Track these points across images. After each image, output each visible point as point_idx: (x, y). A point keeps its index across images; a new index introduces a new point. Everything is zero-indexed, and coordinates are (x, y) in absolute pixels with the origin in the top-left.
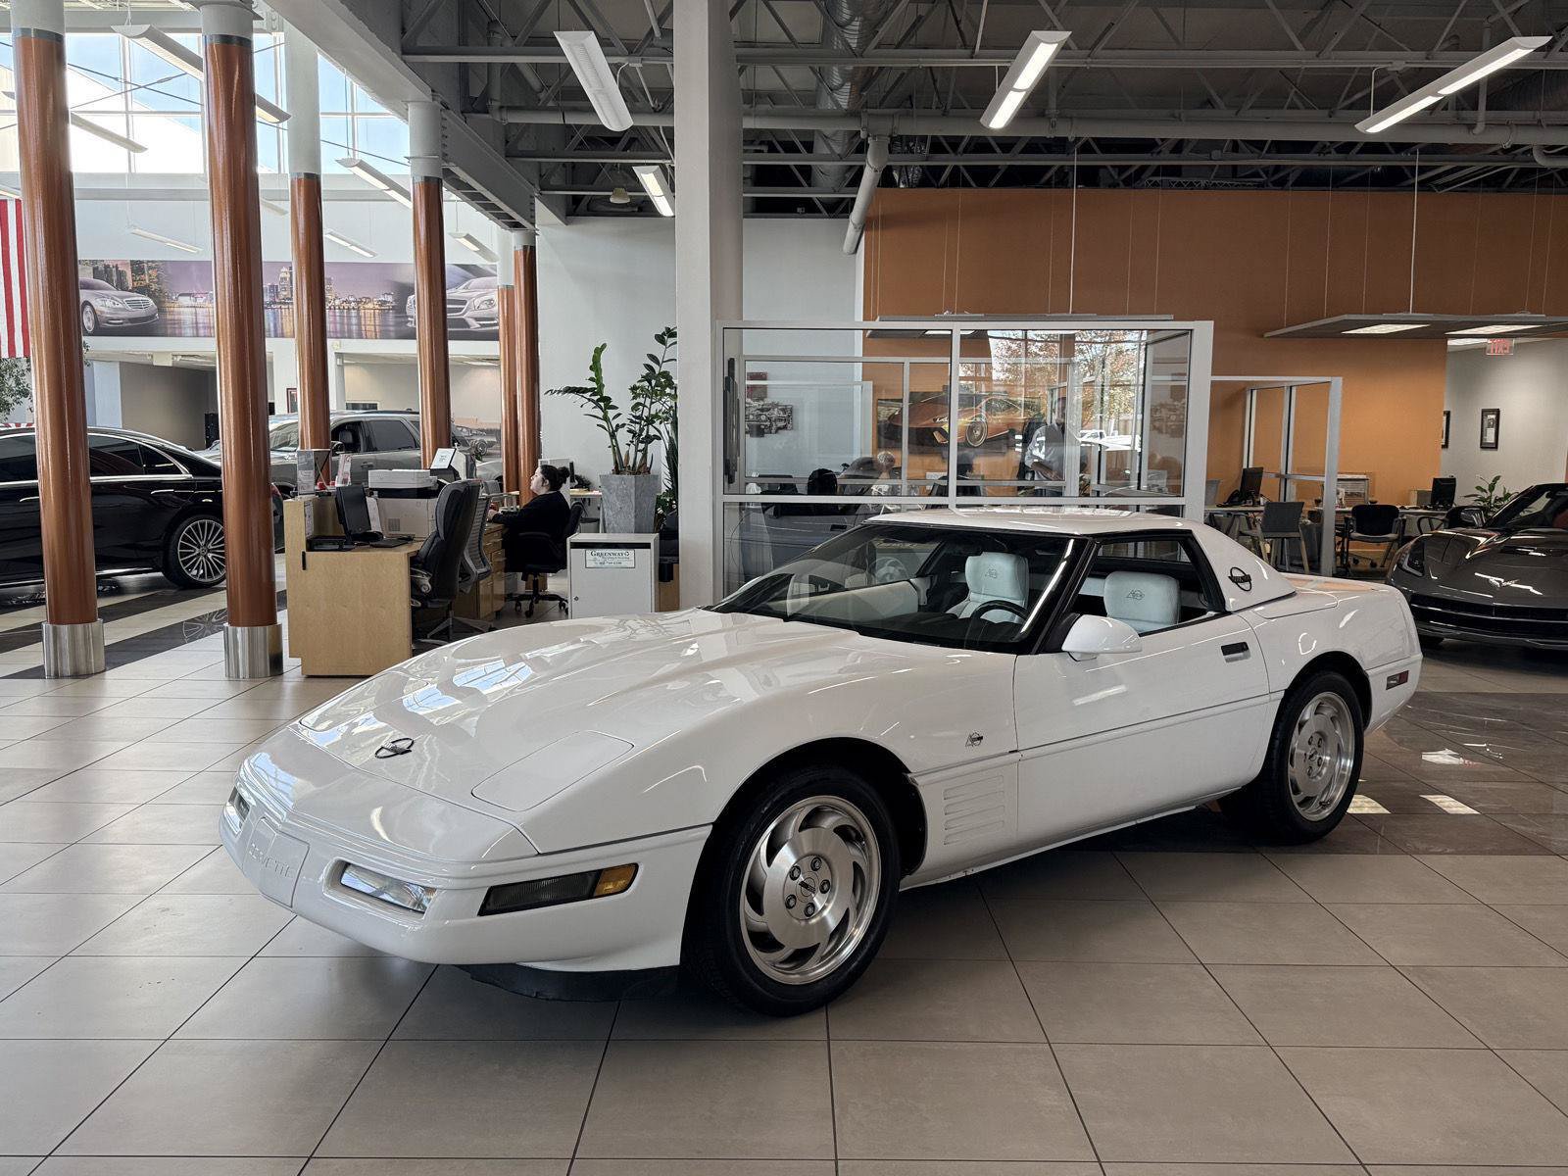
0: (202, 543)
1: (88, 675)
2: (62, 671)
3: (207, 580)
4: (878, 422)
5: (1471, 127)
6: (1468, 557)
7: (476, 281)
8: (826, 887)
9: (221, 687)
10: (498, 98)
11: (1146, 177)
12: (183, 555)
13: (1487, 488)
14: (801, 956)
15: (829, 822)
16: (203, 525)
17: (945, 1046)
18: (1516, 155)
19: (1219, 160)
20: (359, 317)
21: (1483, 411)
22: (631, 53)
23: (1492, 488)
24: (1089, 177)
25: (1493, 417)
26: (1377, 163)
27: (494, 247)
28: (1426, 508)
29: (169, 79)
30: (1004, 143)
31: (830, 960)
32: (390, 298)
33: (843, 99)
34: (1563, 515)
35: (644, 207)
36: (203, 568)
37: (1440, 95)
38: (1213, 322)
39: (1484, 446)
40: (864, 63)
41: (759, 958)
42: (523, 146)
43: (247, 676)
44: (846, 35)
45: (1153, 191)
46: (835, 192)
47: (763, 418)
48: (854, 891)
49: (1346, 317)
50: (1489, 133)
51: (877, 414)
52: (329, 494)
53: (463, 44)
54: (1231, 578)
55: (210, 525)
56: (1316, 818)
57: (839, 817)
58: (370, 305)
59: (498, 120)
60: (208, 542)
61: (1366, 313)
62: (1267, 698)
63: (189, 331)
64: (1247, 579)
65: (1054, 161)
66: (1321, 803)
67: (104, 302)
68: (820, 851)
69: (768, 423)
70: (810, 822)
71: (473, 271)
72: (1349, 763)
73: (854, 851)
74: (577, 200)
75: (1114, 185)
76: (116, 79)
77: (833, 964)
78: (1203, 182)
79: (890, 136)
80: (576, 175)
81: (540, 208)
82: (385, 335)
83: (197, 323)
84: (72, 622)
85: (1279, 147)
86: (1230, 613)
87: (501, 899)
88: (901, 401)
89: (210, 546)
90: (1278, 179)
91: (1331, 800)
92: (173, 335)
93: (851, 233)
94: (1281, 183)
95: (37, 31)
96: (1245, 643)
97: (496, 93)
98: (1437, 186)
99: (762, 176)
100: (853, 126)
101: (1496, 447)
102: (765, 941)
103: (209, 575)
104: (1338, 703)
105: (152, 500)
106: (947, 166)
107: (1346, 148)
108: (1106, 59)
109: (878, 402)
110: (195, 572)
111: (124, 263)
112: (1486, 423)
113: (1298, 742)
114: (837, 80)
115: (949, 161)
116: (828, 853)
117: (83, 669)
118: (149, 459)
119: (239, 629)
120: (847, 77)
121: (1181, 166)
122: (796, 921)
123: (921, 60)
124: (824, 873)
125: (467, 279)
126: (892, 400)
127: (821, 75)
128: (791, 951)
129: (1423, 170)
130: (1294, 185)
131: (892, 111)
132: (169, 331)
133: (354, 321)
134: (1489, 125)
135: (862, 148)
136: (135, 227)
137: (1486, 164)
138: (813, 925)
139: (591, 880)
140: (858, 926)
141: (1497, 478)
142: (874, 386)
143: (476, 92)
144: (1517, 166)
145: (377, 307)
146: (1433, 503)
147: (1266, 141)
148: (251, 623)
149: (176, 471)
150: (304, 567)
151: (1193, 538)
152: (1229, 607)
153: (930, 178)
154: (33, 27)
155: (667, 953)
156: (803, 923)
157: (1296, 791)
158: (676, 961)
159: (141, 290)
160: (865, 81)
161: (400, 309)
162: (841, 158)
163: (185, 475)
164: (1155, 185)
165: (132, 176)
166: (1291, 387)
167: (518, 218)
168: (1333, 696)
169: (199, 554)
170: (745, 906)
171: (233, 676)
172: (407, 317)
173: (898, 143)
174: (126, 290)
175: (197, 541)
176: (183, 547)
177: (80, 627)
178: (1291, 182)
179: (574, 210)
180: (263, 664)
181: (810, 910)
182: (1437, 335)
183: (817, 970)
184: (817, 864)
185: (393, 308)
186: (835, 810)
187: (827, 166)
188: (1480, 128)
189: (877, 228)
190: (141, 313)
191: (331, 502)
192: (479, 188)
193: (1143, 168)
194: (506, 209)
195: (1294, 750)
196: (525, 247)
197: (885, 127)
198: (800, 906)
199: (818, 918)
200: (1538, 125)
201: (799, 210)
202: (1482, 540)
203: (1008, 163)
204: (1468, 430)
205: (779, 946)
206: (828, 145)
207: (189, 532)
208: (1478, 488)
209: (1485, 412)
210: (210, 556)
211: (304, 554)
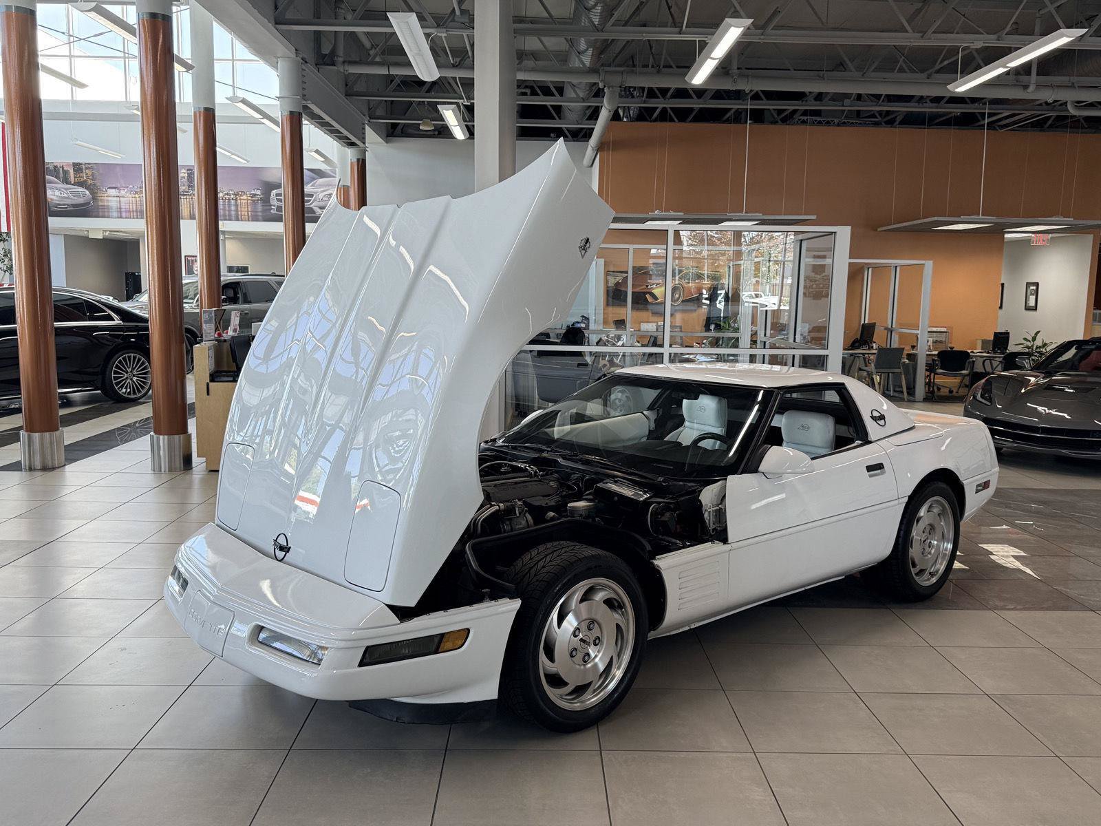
0: (129, 370)
1: (53, 469)
2: (34, 465)
3: (132, 396)
4: (608, 287)
5: (1026, 87)
6: (1023, 391)
7: (321, 181)
8: (597, 642)
9: (149, 479)
10: (342, 55)
11: (797, 117)
12: (116, 378)
13: (1030, 339)
14: (580, 690)
15: (600, 596)
16: (129, 357)
17: (683, 755)
18: (1055, 106)
19: (848, 106)
20: (236, 205)
21: (1027, 284)
22: (438, 26)
23: (1034, 339)
24: (758, 117)
25: (1034, 288)
26: (957, 110)
27: (335, 158)
28: (988, 353)
29: (102, 34)
30: (700, 92)
31: (599, 693)
32: (259, 192)
33: (587, 60)
34: (1086, 361)
35: (443, 132)
36: (130, 388)
37: (1007, 67)
38: (849, 228)
39: (1028, 308)
40: (604, 36)
41: (552, 693)
42: (357, 88)
43: (167, 470)
44: (591, 16)
45: (803, 127)
46: (578, 124)
48: (616, 644)
49: (936, 218)
50: (1040, 93)
51: (607, 281)
52: (225, 341)
53: (317, 17)
54: (872, 417)
55: (135, 358)
56: (927, 583)
57: (607, 593)
58: (245, 197)
59: (342, 70)
60: (133, 369)
61: (949, 216)
62: (896, 502)
63: (115, 214)
64: (882, 417)
65: (734, 105)
66: (930, 573)
67: (56, 193)
68: (593, 616)
70: (586, 597)
71: (319, 173)
72: (950, 546)
73: (616, 616)
74: (394, 126)
75: (774, 122)
77: (602, 695)
78: (836, 121)
79: (620, 87)
80: (394, 109)
81: (370, 133)
82: (255, 218)
83: (120, 208)
84: (42, 431)
85: (891, 98)
86: (871, 442)
87: (374, 655)
88: (627, 272)
89: (135, 372)
90: (889, 120)
91: (937, 571)
92: (103, 217)
93: (589, 152)
94: (891, 123)
95: (17, 7)
96: (882, 464)
97: (341, 51)
98: (999, 126)
99: (526, 112)
100: (593, 79)
101: (1036, 309)
102: (556, 681)
103: (134, 393)
104: (944, 505)
105: (92, 339)
106: (658, 107)
107: (937, 100)
108: (774, 37)
109: (607, 273)
110: (124, 390)
111: (68, 165)
112: (1029, 293)
113: (917, 533)
114: (583, 46)
115: (659, 104)
116: (598, 617)
117: (50, 464)
118: (88, 309)
119: (161, 437)
120: (589, 45)
121: (821, 110)
122: (578, 666)
123: (644, 35)
124: (596, 632)
125: (314, 179)
126: (617, 272)
127: (572, 43)
128: (574, 687)
129: (990, 115)
130: (899, 124)
131: (622, 69)
132: (101, 214)
133: (233, 208)
134: (1038, 86)
135: (599, 93)
136: (77, 140)
137: (1033, 112)
138: (589, 668)
139: (436, 640)
140: (618, 668)
141: (1038, 332)
142: (605, 262)
143: (326, 50)
144: (1054, 114)
145: (249, 198)
146: (993, 350)
147: (882, 95)
148: (170, 433)
149: (110, 318)
150: (208, 394)
151: (846, 389)
152: (872, 437)
153: (644, 115)
154: (13, 4)
155: (489, 691)
156: (582, 667)
157: (914, 565)
158: (495, 697)
159: (80, 184)
160: (602, 48)
161: (266, 200)
162: (583, 100)
163: (117, 321)
164: (804, 122)
165: (74, 102)
166: (896, 267)
167: (354, 139)
168: (939, 499)
169: (127, 378)
170: (542, 657)
171: (157, 469)
172: (271, 205)
173: (627, 92)
174: (70, 184)
175: (125, 368)
176: (116, 372)
177: (47, 435)
178: (897, 122)
179: (392, 133)
180: (179, 462)
181: (586, 658)
182: (996, 232)
183: (592, 699)
184: (592, 626)
185: (261, 199)
186: (603, 588)
187: (573, 104)
188: (1031, 88)
189: (609, 149)
190: (81, 200)
191: (226, 346)
192: (327, 118)
193: (795, 111)
194: (346, 133)
195: (913, 537)
196: (358, 160)
197: (617, 80)
198: (579, 656)
199: (592, 663)
200: (1072, 86)
201: (552, 135)
202: (1033, 380)
203: (701, 106)
204: (1015, 297)
205: (566, 684)
206: (574, 90)
207: (120, 362)
208: (1025, 339)
209: (1028, 284)
210: (135, 379)
211: (208, 384)
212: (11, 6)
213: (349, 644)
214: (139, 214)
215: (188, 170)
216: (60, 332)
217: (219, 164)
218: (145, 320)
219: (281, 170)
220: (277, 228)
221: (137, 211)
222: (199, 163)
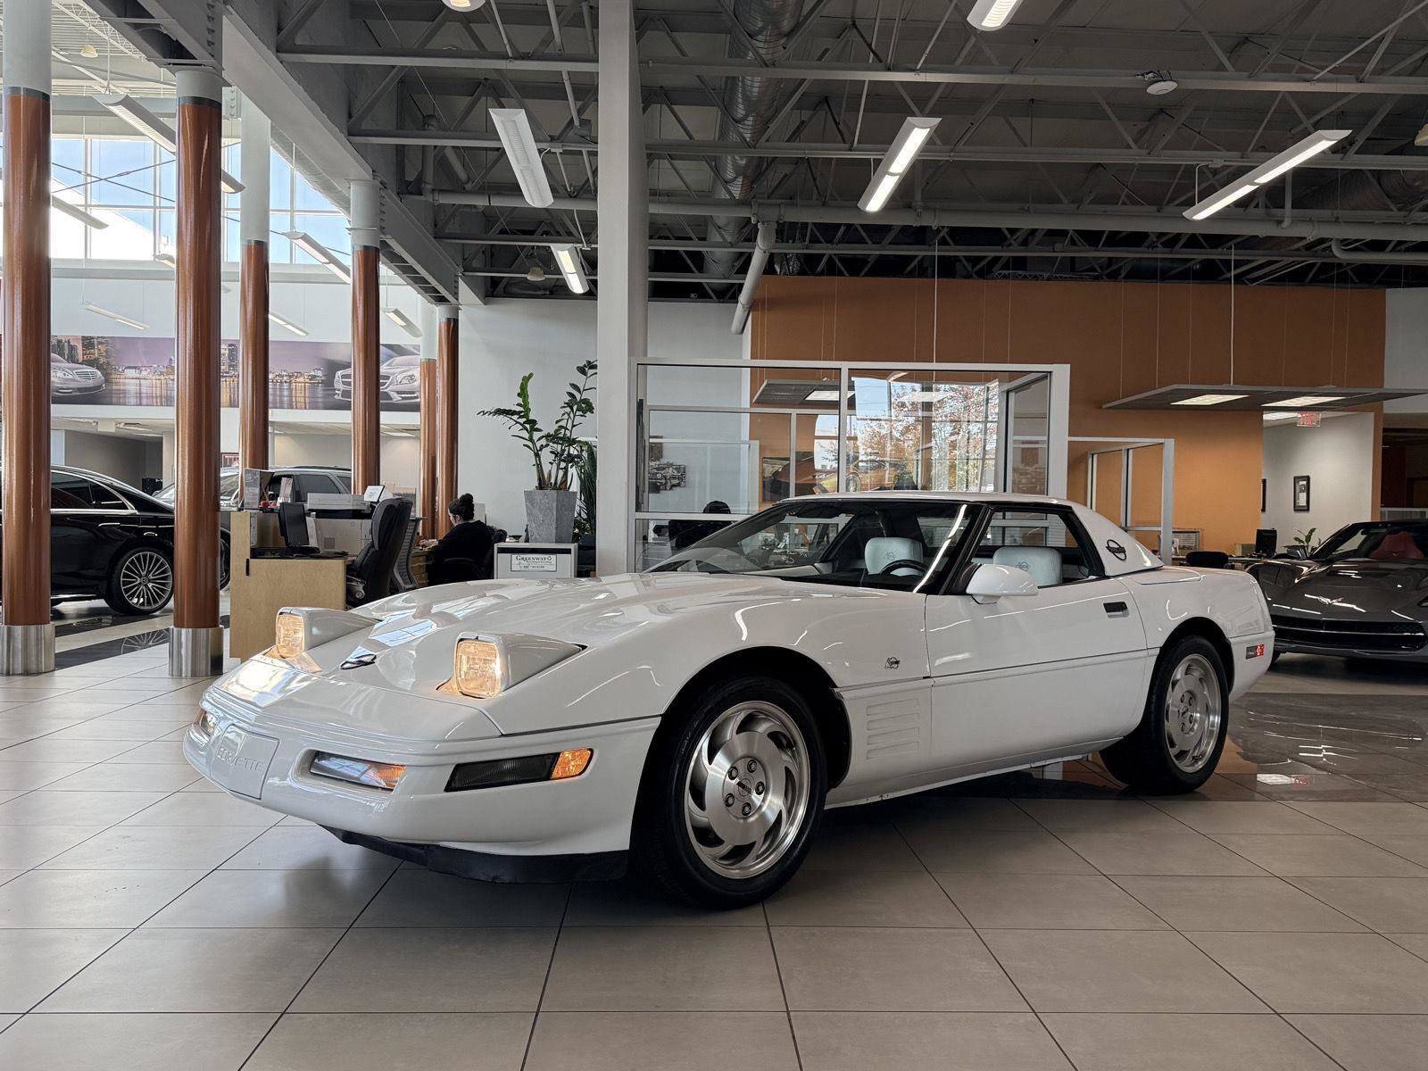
0: (143, 573)
1: (39, 673)
2: (13, 669)
3: (146, 608)
4: (764, 477)
5: (1280, 222)
6: (1296, 581)
7: (399, 359)
8: (762, 789)
9: (168, 684)
10: (431, 182)
11: (996, 271)
12: (125, 583)
13: (1304, 539)
14: (739, 853)
15: (763, 728)
16: (145, 557)
18: (1316, 252)
19: (1061, 252)
20: (290, 390)
21: (1295, 478)
22: (552, 140)
23: (1308, 538)
24: (948, 268)
25: (1305, 483)
26: (1198, 256)
27: (418, 322)
28: (1251, 557)
29: (128, 173)
30: (876, 230)
31: (767, 858)
32: (320, 373)
33: (736, 191)
34: (1376, 551)
35: (558, 290)
36: (143, 597)
37: (1257, 184)
38: (1069, 366)
39: (1297, 509)
40: (756, 153)
41: (705, 854)
42: (452, 228)
43: (190, 674)
44: (742, 130)
45: (1005, 281)
46: (725, 278)
47: (659, 476)
48: (786, 795)
49: (1175, 386)
50: (1294, 226)
51: (762, 471)
52: (272, 510)
53: (400, 130)
54: (1108, 548)
55: (151, 557)
56: (1190, 770)
57: (771, 724)
58: (301, 379)
59: (431, 200)
60: (149, 572)
61: (1191, 383)
62: (1144, 653)
63: (133, 401)
64: (1121, 550)
65: (919, 252)
66: (1193, 758)
67: (62, 374)
68: (755, 752)
69: (663, 481)
70: (745, 726)
71: (398, 350)
72: (1217, 719)
73: (785, 757)
74: (494, 282)
75: (969, 276)
76: (80, 172)
77: (772, 859)
78: (1046, 275)
79: (777, 222)
80: (494, 257)
81: (463, 288)
82: (314, 406)
83: (140, 393)
84: (26, 623)
85: (1115, 239)
86: (1108, 577)
87: (467, 776)
88: (788, 459)
89: (151, 576)
90: (1111, 272)
91: (1203, 755)
92: (118, 404)
93: (740, 310)
94: (1113, 276)
95: (28, 91)
96: (1124, 603)
97: (429, 175)
98: (1248, 280)
99: (660, 261)
100: (744, 213)
101: (1308, 510)
102: (707, 836)
103: (149, 603)
104: (1205, 666)
105: (97, 533)
106: (824, 254)
107: (1171, 241)
108: (966, 154)
109: (763, 460)
110: (135, 600)
111: (76, 338)
112: (1297, 488)
113: (1173, 698)
114: (730, 174)
115: (827, 250)
116: (765, 760)
117: (33, 667)
118: (99, 495)
119: (184, 631)
120: (739, 171)
121: (1025, 258)
122: (734, 819)
123: (807, 152)
124: (759, 777)
125: (391, 357)
126: (776, 459)
127: (717, 171)
128: (729, 847)
129: (1239, 264)
130: (1125, 278)
131: (780, 201)
132: (114, 400)
133: (286, 393)
134: (1295, 221)
135: (751, 239)
136: (90, 303)
137: (1292, 259)
138: (753, 822)
139: (548, 762)
140: (792, 824)
141: (1313, 530)
142: (760, 446)
143: (411, 176)
144: (1319, 261)
145: (307, 380)
146: (1257, 551)
147: (1104, 231)
148: (195, 625)
149: (123, 507)
150: (248, 574)
151: (1073, 513)
152: (1108, 572)
153: (809, 265)
154: (23, 85)
155: (617, 838)
156: (741, 821)
157: (1173, 745)
158: (627, 847)
159: (90, 363)
160: (756, 172)
161: (329, 383)
162: (732, 245)
163: (131, 510)
164: (1005, 277)
165: (88, 261)
166: (1128, 450)
167: (444, 292)
168: (1200, 659)
169: (140, 583)
170: (689, 801)
171: (176, 673)
172: (335, 390)
173: (785, 232)
174: (77, 362)
175: (139, 571)
176: (126, 576)
177: (33, 628)
178: (1123, 276)
179: (493, 291)
180: (205, 665)
181: (747, 809)
182: (1250, 409)
183: (757, 866)
184: (753, 766)
185: (323, 382)
186: (768, 716)
187: (718, 253)
188: (1286, 223)
189: (763, 309)
190: (90, 383)
191: (273, 520)
192: (411, 261)
193: (996, 259)
194: (434, 283)
195: (1168, 707)
196: (449, 320)
197: (773, 214)
198: (738, 805)
199: (756, 816)
200: (1337, 221)
201: (692, 295)
202: (1305, 569)
203: (878, 253)
204: (1282, 494)
205: (720, 842)
206: (720, 233)
207: (132, 562)
208: (1297, 539)
209: (1297, 479)
210: (150, 585)
211: (248, 561)
212: (18, 89)
213: (431, 760)
214: (166, 401)
215: (230, 345)
216: (57, 520)
217: (271, 337)
218: (170, 511)
219: (351, 347)
220: (343, 418)
221: (161, 397)
222: (246, 336)
